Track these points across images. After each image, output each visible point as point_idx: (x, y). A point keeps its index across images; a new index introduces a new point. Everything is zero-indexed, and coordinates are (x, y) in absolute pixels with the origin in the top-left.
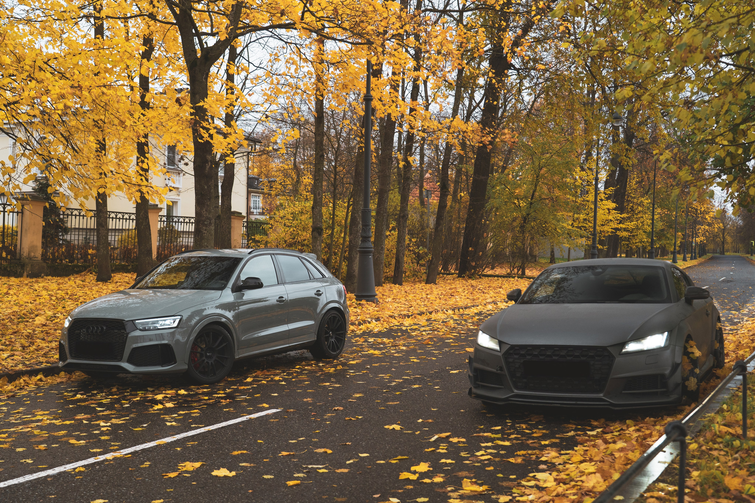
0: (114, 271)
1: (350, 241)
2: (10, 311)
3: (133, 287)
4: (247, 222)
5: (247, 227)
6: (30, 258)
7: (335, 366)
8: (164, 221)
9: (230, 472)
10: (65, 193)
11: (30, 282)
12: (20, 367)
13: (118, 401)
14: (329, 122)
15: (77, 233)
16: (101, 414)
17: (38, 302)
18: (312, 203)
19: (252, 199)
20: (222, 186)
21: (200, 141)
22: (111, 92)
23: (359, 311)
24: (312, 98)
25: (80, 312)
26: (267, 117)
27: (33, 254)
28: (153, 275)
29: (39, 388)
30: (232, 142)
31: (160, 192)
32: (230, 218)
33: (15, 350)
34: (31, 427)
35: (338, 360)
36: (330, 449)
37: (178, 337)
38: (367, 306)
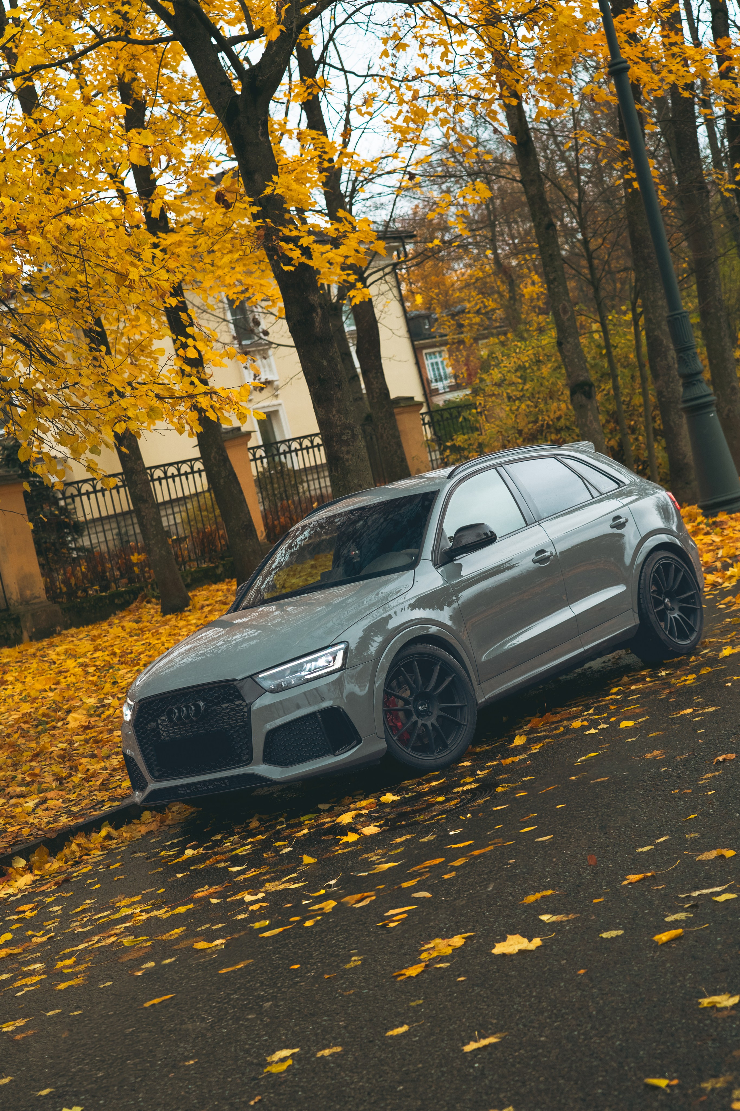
0: (190, 587)
1: (660, 394)
2: (16, 716)
3: (236, 608)
4: (429, 413)
5: (431, 424)
6: (25, 602)
7: (696, 669)
8: (261, 458)
9: (530, 940)
10: (52, 453)
11: (38, 650)
12: (64, 819)
13: (267, 845)
14: (545, 148)
15: (99, 529)
16: (241, 878)
17: (63, 685)
18: (554, 333)
19: (428, 363)
20: (357, 352)
21: (286, 268)
22: (83, 221)
23: (717, 539)
24: (495, 106)
25: (147, 685)
26: (412, 177)
27: (28, 593)
28: (269, 573)
29: (110, 854)
30: (352, 253)
31: (235, 399)
32: (392, 415)
33: (46, 790)
34: (116, 935)
35: (697, 654)
36: (730, 847)
37: (351, 687)
38: (732, 523)
